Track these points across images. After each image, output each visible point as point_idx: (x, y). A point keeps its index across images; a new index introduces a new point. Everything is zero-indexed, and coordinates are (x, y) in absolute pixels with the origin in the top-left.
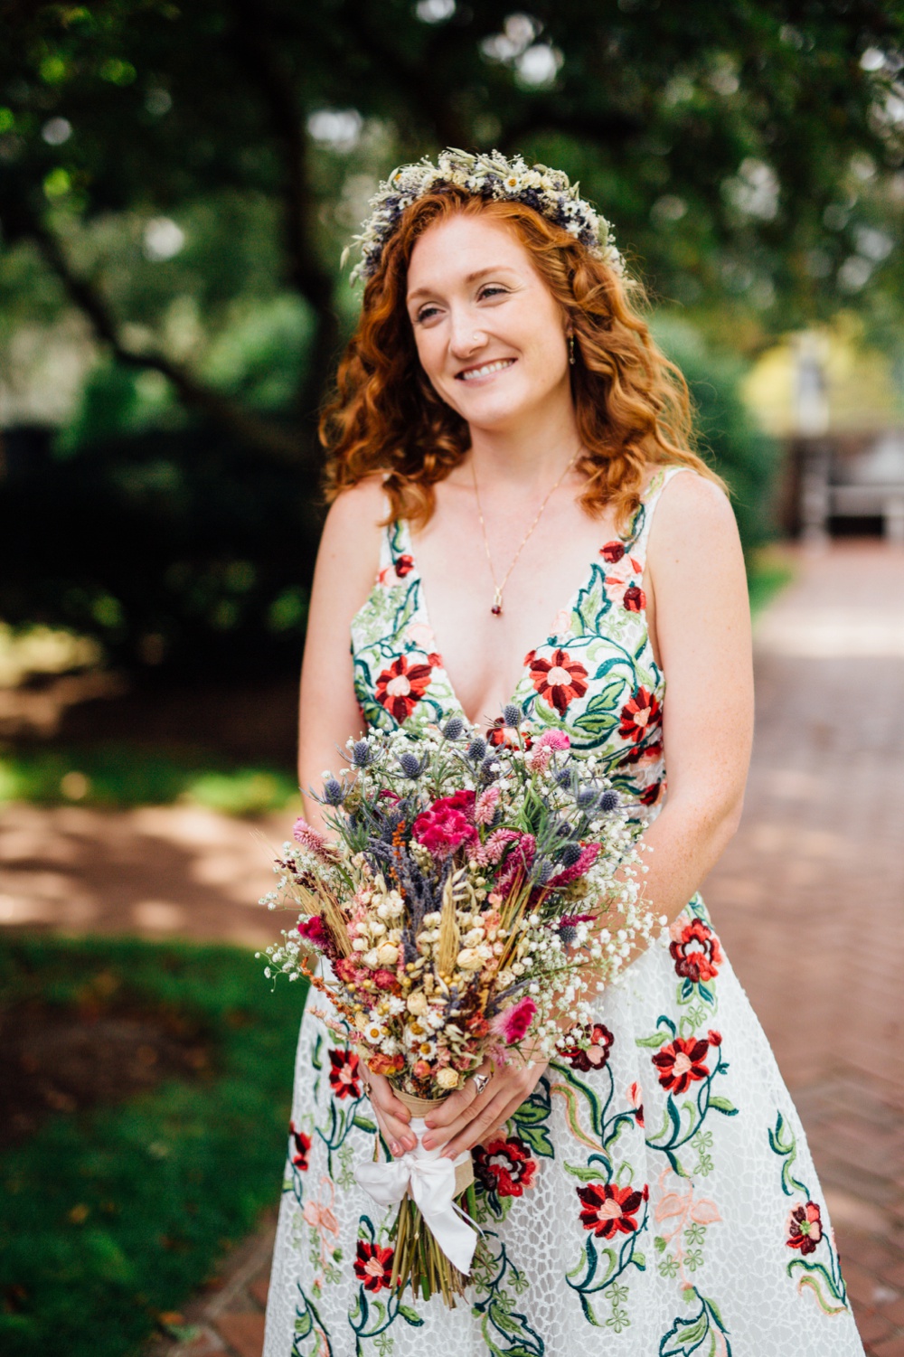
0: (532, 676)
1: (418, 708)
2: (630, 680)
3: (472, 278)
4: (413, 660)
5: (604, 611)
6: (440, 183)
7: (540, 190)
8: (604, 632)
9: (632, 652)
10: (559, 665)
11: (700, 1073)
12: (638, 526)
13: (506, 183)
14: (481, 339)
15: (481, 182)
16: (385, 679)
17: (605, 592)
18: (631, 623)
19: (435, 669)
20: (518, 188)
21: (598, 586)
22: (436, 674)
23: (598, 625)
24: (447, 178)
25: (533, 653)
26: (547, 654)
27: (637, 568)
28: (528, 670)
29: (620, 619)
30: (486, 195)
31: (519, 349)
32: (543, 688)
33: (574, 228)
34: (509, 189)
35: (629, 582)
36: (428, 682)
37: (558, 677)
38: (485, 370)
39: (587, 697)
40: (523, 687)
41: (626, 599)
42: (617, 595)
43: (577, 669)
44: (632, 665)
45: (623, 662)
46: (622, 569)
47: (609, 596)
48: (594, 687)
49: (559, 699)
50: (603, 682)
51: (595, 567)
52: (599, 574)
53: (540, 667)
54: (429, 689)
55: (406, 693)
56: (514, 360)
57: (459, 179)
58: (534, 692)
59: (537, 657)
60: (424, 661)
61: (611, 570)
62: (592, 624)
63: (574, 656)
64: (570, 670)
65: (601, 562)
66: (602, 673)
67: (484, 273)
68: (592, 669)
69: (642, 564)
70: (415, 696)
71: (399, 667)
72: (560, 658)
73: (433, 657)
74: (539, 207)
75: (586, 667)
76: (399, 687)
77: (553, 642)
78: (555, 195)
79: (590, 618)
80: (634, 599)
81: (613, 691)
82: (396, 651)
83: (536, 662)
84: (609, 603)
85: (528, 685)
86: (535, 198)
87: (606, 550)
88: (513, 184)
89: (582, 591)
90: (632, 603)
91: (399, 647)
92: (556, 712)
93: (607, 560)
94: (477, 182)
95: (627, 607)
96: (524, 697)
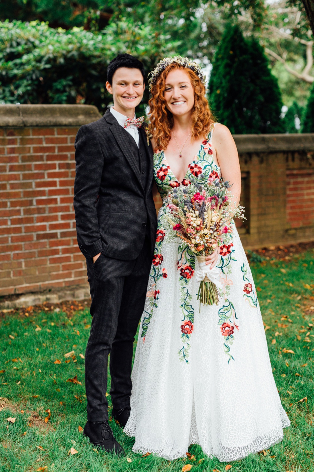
0: (190, 170)
1: (166, 178)
2: (211, 169)
3: (180, 83)
4: (164, 168)
5: (204, 155)
6: (174, 62)
7: (194, 67)
8: (205, 159)
9: (211, 163)
10: (196, 167)
11: (229, 252)
12: (210, 137)
13: (188, 64)
14: (180, 96)
15: (183, 63)
16: (158, 173)
17: (204, 151)
18: (210, 157)
19: (169, 169)
20: (190, 66)
21: (203, 150)
22: (169, 170)
23: (204, 158)
24: (176, 61)
25: (190, 165)
26: (193, 165)
27: (210, 145)
28: (189, 169)
29: (207, 156)
30: (184, 66)
31: (187, 100)
32: (193, 172)
33: (199, 76)
34: (189, 66)
35: (209, 148)
36: (168, 172)
37: (196, 170)
38: (179, 102)
39: (202, 173)
40: (188, 172)
41: (209, 152)
42: (207, 151)
43: (200, 168)
44: (211, 166)
45: (208, 165)
46: (207, 146)
47: (205, 152)
48: (203, 171)
49: (196, 174)
50: (205, 170)
51: (202, 146)
52: (203, 148)
53: (192, 168)
54: (168, 173)
55: (163, 175)
56: (185, 102)
57: (179, 62)
58: (191, 173)
59: (191, 166)
60: (166, 168)
61: (205, 146)
62: (202, 158)
63: (199, 165)
64: (198, 168)
65: (203, 145)
66: (205, 168)
67: (183, 83)
68: (203, 168)
70: (165, 175)
71: (161, 170)
72: (196, 166)
73: (168, 167)
74: (194, 70)
75: (201, 167)
76: (161, 174)
77: (194, 162)
78: (197, 68)
79: (202, 156)
80: (210, 152)
81: (207, 172)
85: (189, 172)
86: (193, 68)
87: (203, 142)
88: (190, 65)
89: (200, 151)
90: (210, 153)
91: (161, 166)
92: (196, 177)
93: (204, 144)
94: (182, 63)
95: (209, 153)
96: (189, 175)
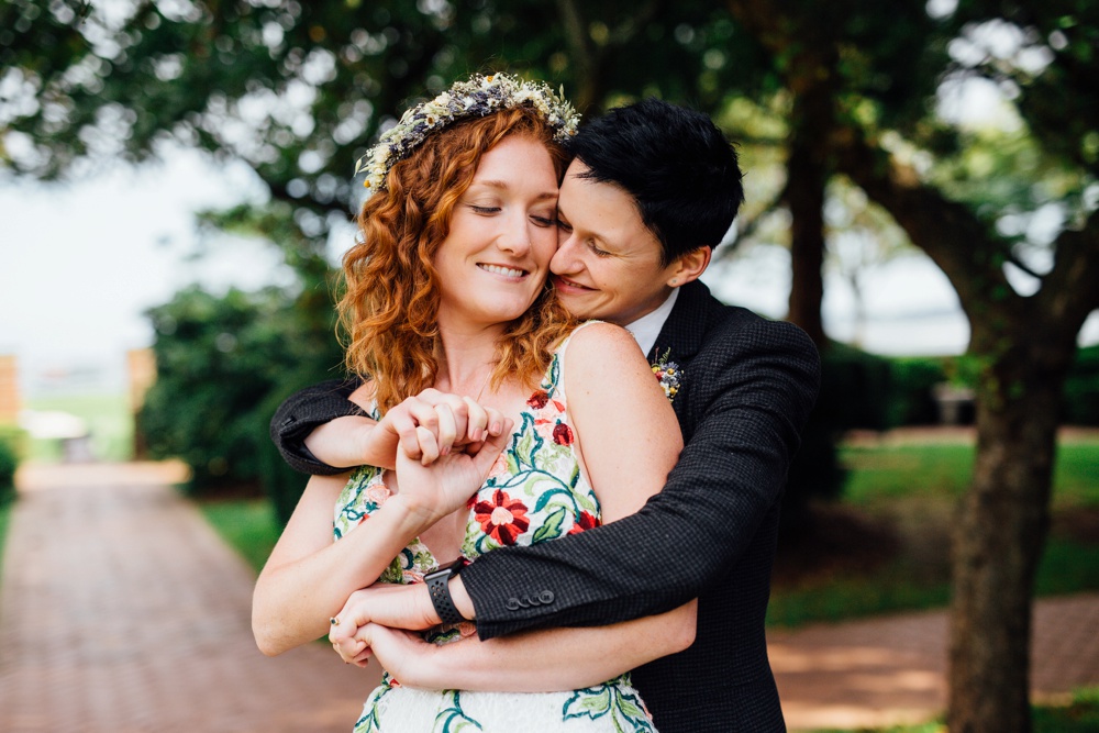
0: (478, 519)
2: (572, 507)
5: (537, 447)
8: (539, 465)
9: (568, 482)
10: (500, 504)
12: (557, 376)
17: (535, 432)
18: (562, 456)
21: (530, 428)
23: (533, 459)
25: (475, 497)
26: (487, 496)
27: (560, 408)
28: (472, 513)
29: (553, 452)
32: (490, 529)
35: (555, 421)
37: (501, 516)
39: (530, 532)
41: (556, 435)
42: (547, 433)
43: (519, 506)
44: (570, 494)
45: (560, 491)
46: (547, 412)
47: (540, 434)
48: (535, 521)
50: (543, 514)
51: (525, 415)
52: (529, 420)
53: (483, 509)
58: (482, 534)
59: (480, 499)
61: (539, 414)
62: (528, 460)
63: (513, 495)
64: (510, 508)
65: (530, 411)
66: (541, 504)
68: (531, 504)
69: (564, 404)
72: (500, 497)
75: (525, 503)
77: (492, 483)
79: (525, 454)
80: (563, 435)
81: (554, 522)
82: (359, 512)
83: (479, 504)
84: (540, 440)
87: (532, 400)
89: (517, 435)
90: (561, 438)
91: (361, 509)
93: (535, 407)
95: (557, 440)
96: (475, 540)
